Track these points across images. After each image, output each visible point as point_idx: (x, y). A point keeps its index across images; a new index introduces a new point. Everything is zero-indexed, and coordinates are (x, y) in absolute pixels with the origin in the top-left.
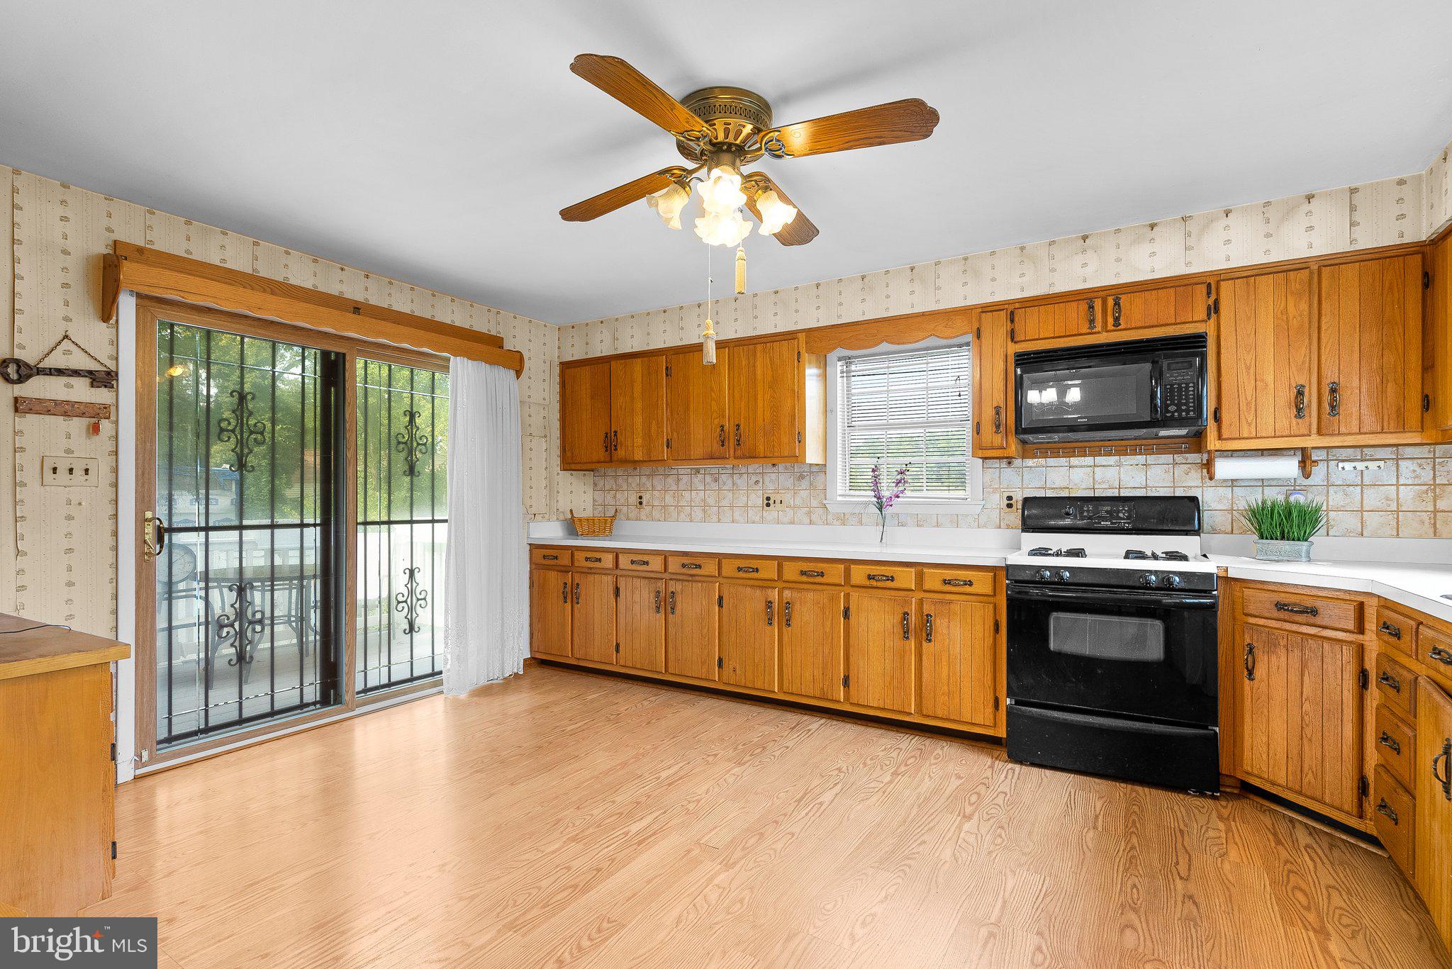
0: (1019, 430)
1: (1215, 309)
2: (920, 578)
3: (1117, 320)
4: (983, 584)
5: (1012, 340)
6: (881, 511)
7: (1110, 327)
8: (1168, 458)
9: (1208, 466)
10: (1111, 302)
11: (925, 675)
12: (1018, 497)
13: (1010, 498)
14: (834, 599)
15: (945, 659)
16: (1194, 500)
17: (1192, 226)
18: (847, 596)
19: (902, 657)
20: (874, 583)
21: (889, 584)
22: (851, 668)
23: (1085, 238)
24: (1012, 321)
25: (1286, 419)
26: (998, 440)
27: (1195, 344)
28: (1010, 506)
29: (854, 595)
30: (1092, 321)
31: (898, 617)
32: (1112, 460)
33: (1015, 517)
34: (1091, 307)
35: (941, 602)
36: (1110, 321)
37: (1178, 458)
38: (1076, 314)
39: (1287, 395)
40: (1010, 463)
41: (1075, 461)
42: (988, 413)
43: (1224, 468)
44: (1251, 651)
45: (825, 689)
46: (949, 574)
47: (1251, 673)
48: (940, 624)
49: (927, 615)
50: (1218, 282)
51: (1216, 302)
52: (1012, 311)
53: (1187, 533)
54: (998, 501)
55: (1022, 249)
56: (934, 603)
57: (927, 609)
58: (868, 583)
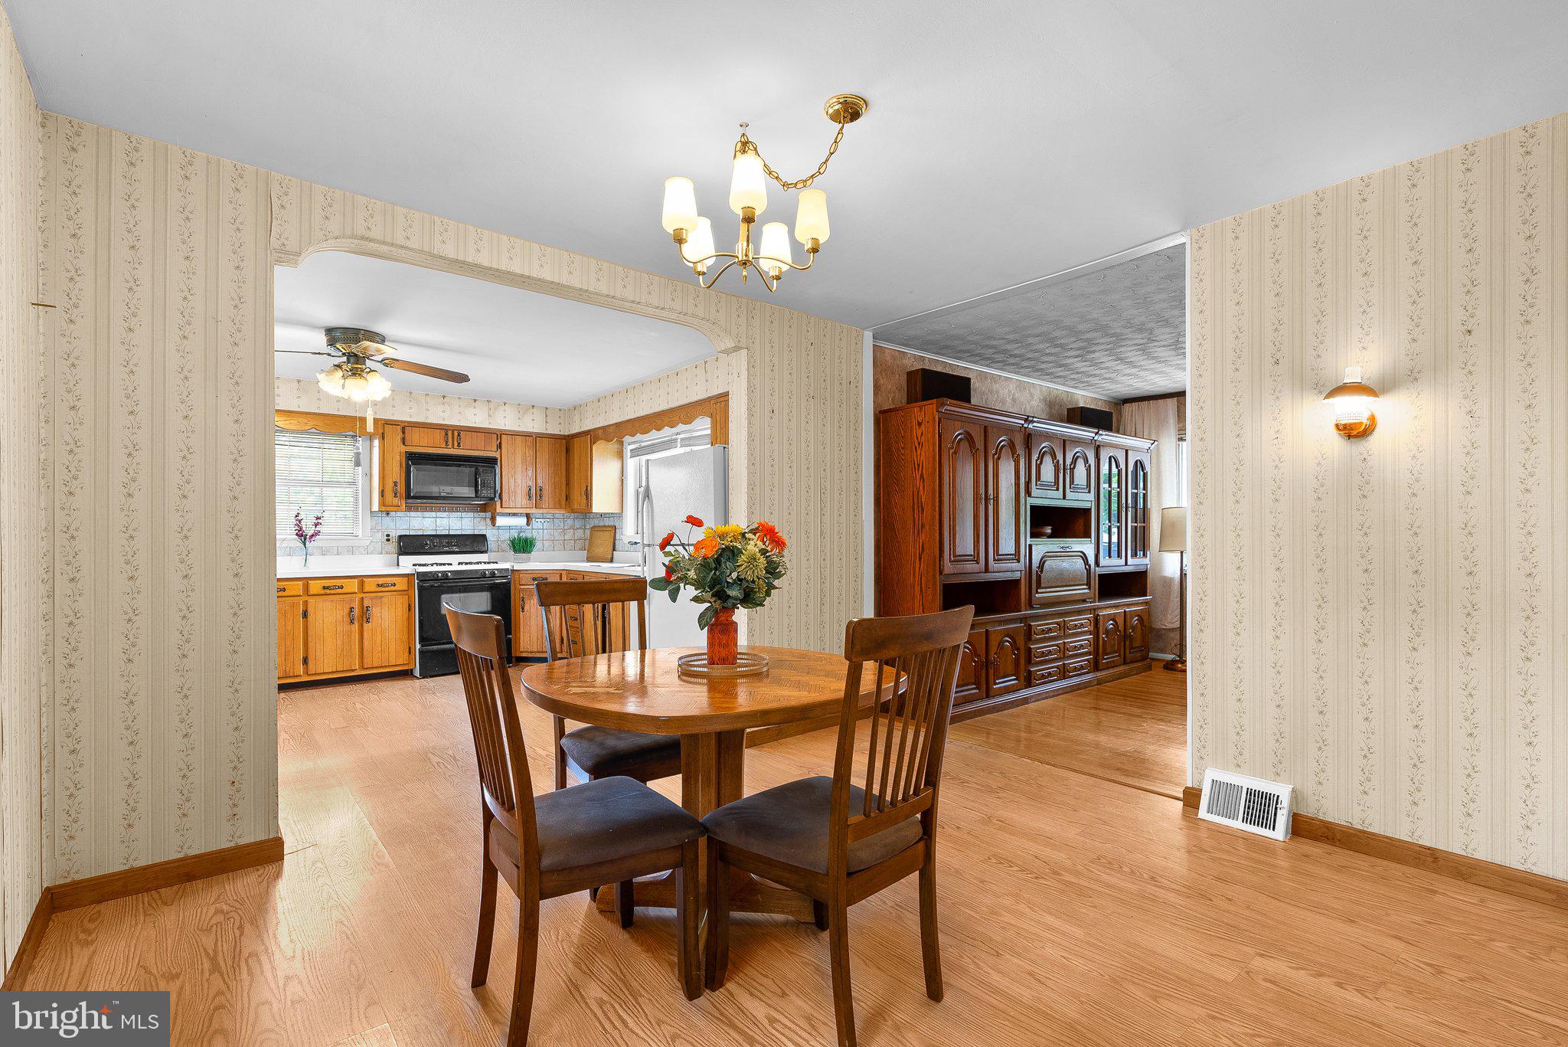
0: (408, 496)
1: (500, 446)
2: (362, 584)
3: (459, 444)
4: (401, 585)
5: (404, 444)
6: (305, 545)
7: (455, 446)
8: (471, 514)
9: (493, 520)
10: (456, 433)
11: (366, 643)
12: (395, 535)
13: (388, 535)
14: (293, 606)
15: (379, 630)
16: (484, 536)
17: (492, 405)
18: (306, 603)
19: (350, 636)
20: (328, 591)
21: (339, 591)
22: (310, 650)
23: (444, 397)
24: (404, 433)
25: (525, 501)
26: (396, 501)
27: (491, 462)
28: (388, 540)
29: (311, 600)
30: (447, 442)
31: (347, 611)
32: (445, 514)
33: (393, 547)
34: (447, 434)
35: (376, 597)
36: (456, 444)
37: (476, 515)
38: (439, 436)
39: (525, 490)
40: (388, 514)
41: (427, 514)
42: (389, 485)
43: (501, 521)
44: (523, 600)
45: (287, 671)
46: (381, 581)
47: (523, 609)
48: (375, 611)
49: (367, 607)
50: (501, 434)
51: (500, 443)
52: (405, 427)
53: (482, 552)
54: (380, 537)
55: (411, 393)
56: (372, 599)
57: (366, 603)
58: (323, 592)
